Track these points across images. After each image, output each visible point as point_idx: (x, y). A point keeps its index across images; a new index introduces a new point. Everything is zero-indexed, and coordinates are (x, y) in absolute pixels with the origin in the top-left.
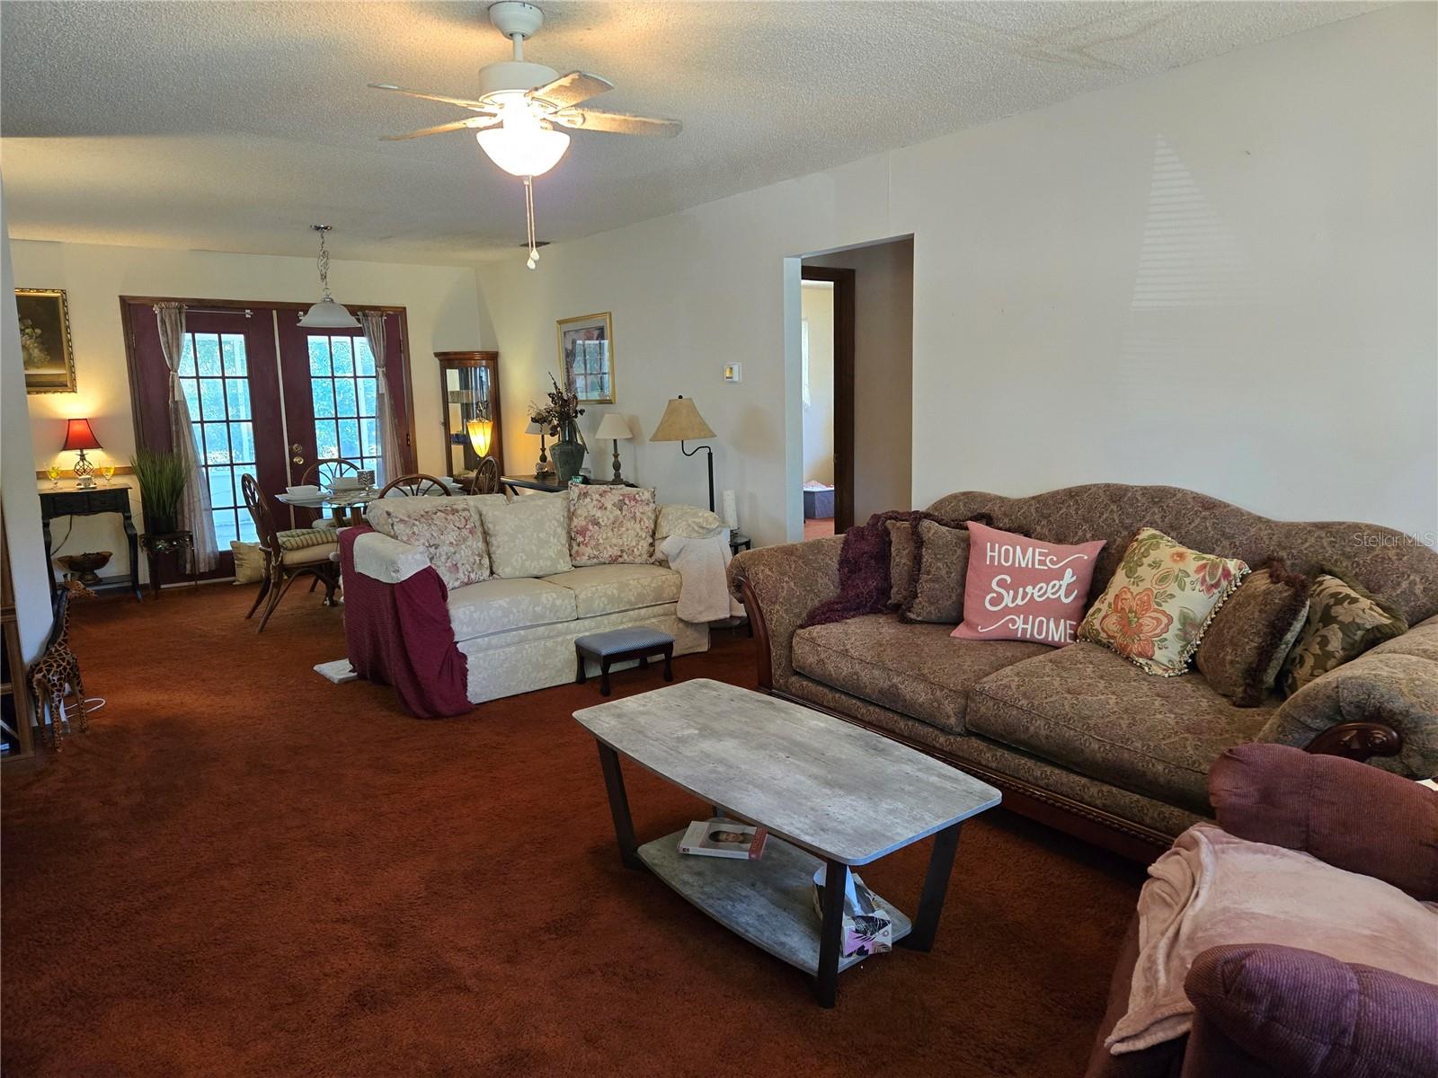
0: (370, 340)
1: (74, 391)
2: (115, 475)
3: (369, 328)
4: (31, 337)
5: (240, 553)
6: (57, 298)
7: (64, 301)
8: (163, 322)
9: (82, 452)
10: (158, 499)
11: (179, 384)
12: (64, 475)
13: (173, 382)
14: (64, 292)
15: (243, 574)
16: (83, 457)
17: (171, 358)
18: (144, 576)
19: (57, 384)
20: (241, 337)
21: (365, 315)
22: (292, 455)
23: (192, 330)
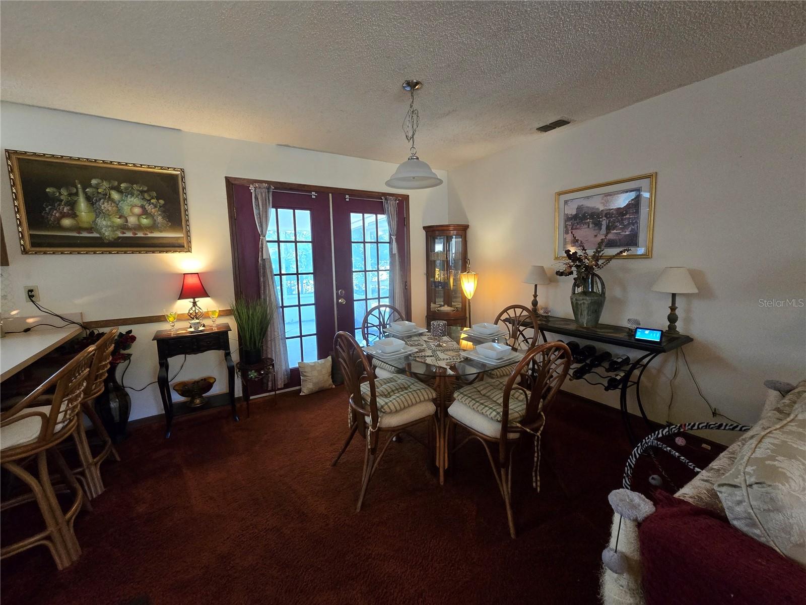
0: (388, 217)
1: (189, 251)
2: (220, 316)
3: (388, 208)
4: (156, 207)
5: (305, 372)
6: (177, 175)
7: (183, 178)
8: (256, 198)
9: (194, 300)
10: (251, 338)
11: (267, 246)
12: (180, 318)
13: (262, 244)
14: (182, 170)
15: (307, 388)
16: (195, 304)
17: (261, 226)
18: (238, 392)
19: (177, 245)
20: (308, 212)
21: (386, 199)
22: (338, 299)
23: (276, 206)
